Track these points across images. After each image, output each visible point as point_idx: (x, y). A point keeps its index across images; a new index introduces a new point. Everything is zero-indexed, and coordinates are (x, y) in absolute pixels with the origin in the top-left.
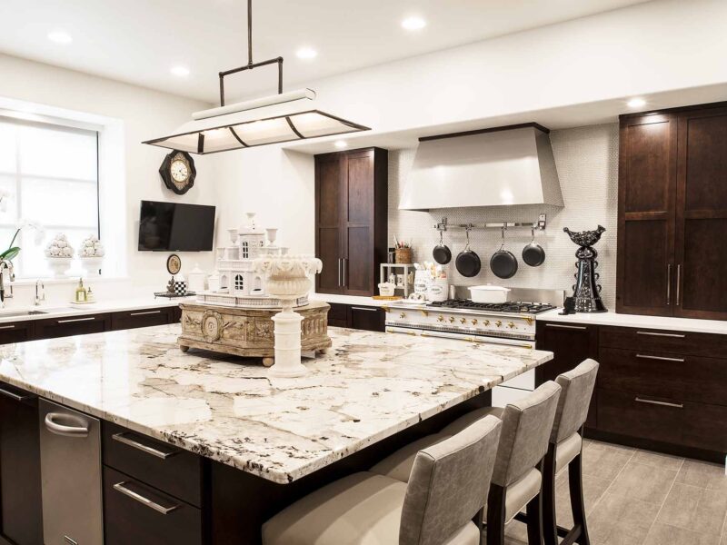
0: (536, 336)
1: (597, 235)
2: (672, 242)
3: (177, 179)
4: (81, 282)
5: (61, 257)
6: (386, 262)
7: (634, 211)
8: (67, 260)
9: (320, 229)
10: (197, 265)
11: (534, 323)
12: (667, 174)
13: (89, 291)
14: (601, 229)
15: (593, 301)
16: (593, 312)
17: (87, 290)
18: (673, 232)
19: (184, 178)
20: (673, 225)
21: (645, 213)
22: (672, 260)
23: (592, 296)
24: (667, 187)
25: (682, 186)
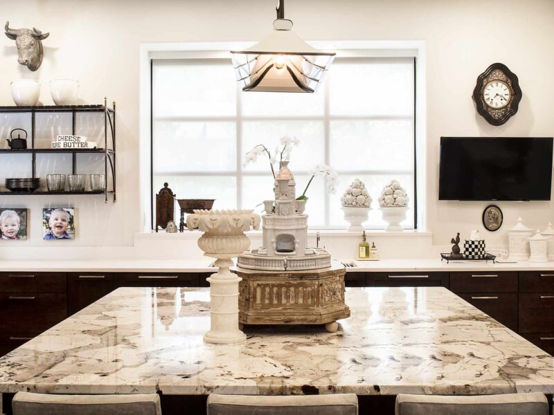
3: (494, 106)
4: (364, 236)
5: (354, 206)
8: (363, 209)
10: (520, 219)
13: (374, 247)
17: (371, 245)
19: (505, 103)
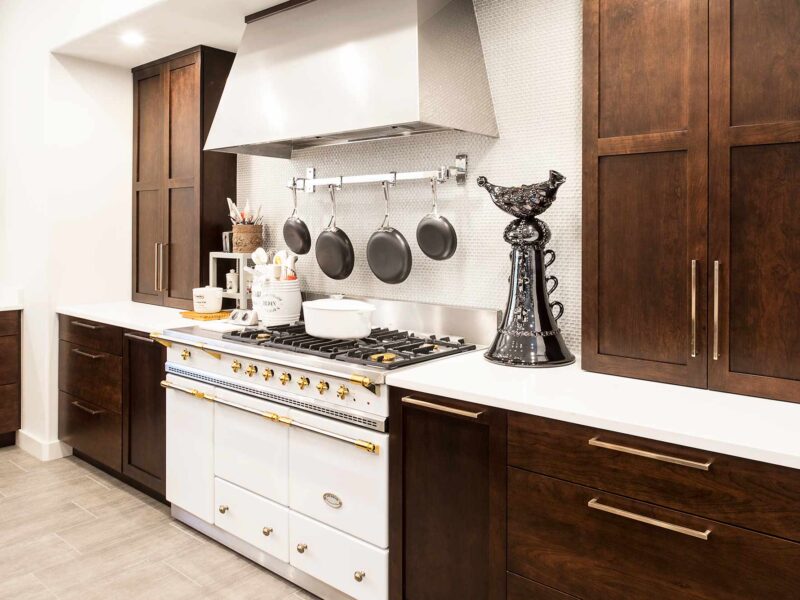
0: (387, 422)
1: (549, 192)
2: (702, 204)
6: (220, 248)
7: (617, 134)
9: (138, 193)
11: (384, 392)
12: (687, 39)
14: (556, 178)
15: (540, 342)
16: (539, 364)
18: (703, 180)
20: (702, 162)
21: (640, 137)
22: (701, 248)
23: (538, 329)
24: (686, 70)
25: (721, 65)
